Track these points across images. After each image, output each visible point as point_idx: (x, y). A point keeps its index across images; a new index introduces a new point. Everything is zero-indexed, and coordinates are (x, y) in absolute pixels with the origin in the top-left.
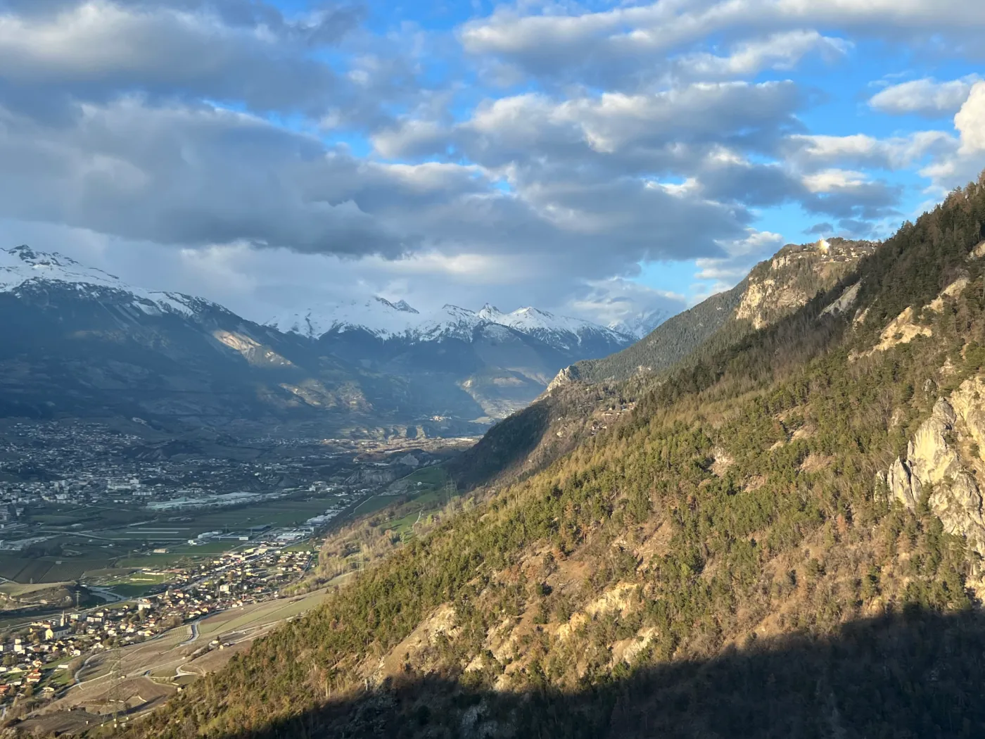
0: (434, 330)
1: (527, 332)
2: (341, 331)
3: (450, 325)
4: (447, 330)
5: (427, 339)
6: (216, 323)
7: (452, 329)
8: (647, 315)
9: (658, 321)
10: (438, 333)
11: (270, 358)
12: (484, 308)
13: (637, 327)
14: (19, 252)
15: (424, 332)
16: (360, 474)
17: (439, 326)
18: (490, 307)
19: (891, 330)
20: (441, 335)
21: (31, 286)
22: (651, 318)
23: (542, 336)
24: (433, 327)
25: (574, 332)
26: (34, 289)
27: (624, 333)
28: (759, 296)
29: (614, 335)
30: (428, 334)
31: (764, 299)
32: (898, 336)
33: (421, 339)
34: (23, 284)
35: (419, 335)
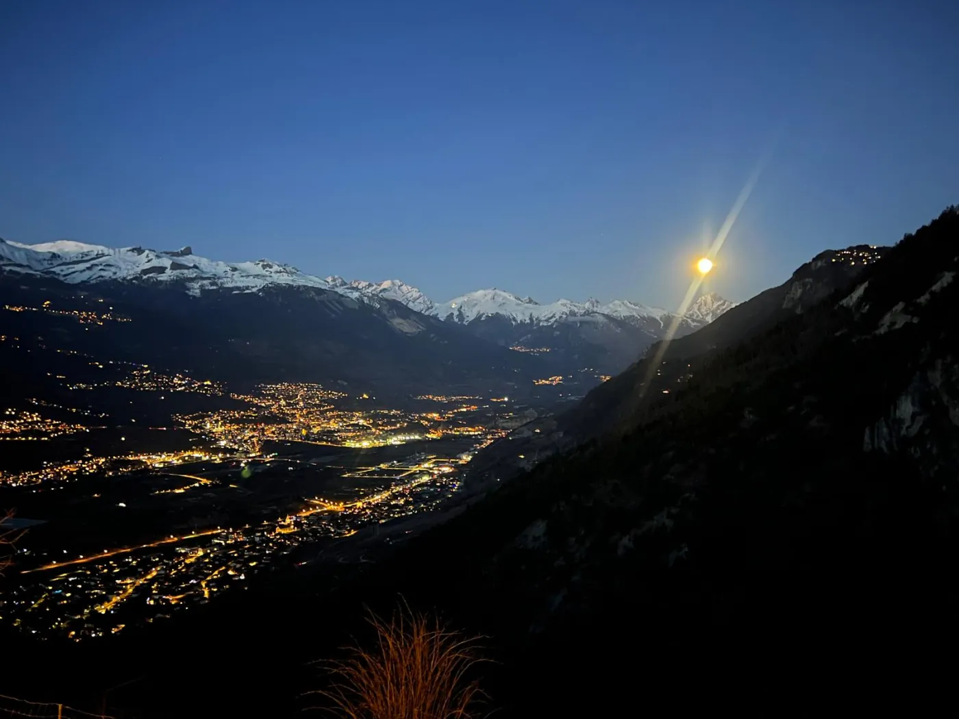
0: (552, 317)
1: (621, 319)
2: (483, 319)
3: (563, 314)
4: (561, 317)
5: (545, 324)
6: (395, 313)
7: (564, 316)
8: (715, 305)
9: (723, 310)
10: (554, 319)
11: (433, 338)
12: (589, 300)
13: (707, 314)
14: (261, 263)
15: (543, 319)
16: (495, 422)
17: (554, 315)
18: (594, 300)
19: (887, 319)
20: (556, 321)
21: (270, 288)
22: (718, 308)
23: (633, 321)
24: (551, 315)
25: (658, 318)
26: (271, 290)
27: (698, 319)
28: (800, 291)
29: (689, 320)
30: (546, 321)
31: (803, 293)
32: (893, 324)
33: (541, 324)
34: (264, 287)
35: (540, 321)
